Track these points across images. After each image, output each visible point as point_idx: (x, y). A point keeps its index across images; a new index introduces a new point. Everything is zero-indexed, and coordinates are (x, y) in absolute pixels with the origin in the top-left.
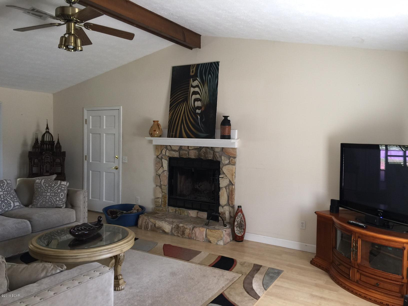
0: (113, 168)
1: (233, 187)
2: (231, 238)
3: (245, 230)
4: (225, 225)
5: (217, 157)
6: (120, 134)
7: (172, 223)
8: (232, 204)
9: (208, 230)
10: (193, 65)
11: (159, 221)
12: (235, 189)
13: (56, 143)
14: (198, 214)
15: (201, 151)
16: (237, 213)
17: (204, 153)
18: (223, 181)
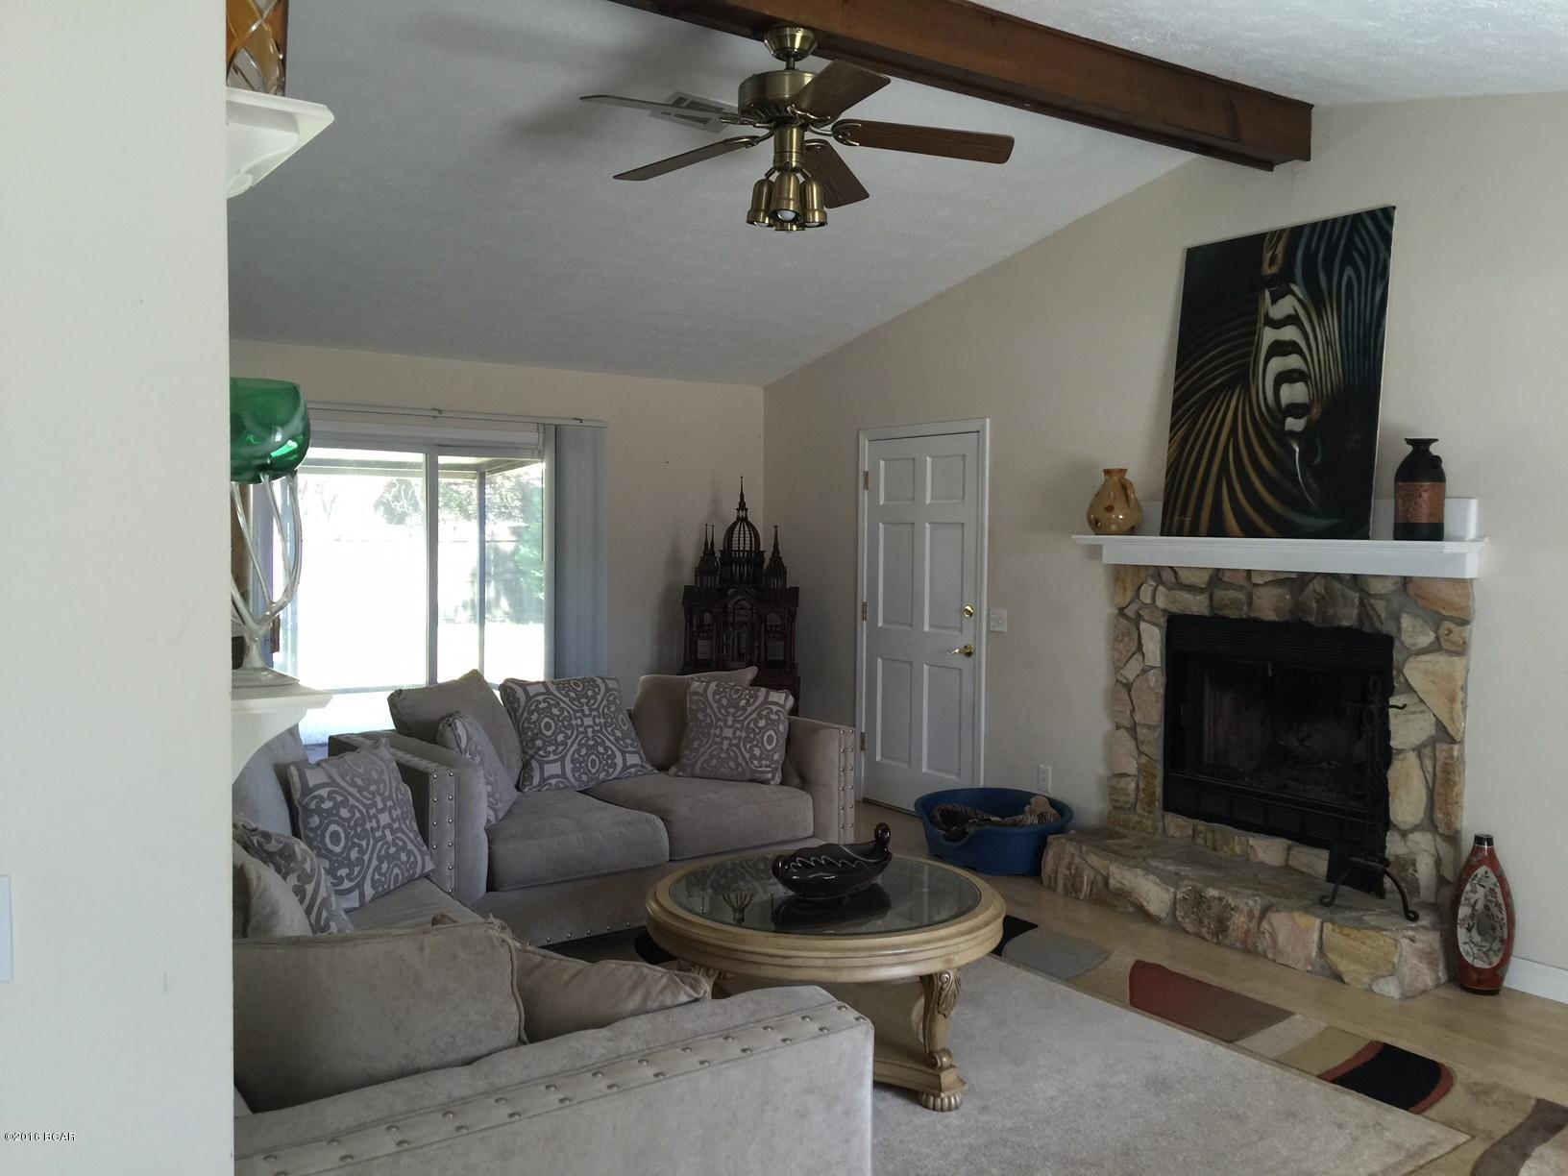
0: (957, 651)
1: (1452, 750)
2: (1442, 975)
3: (1507, 944)
4: (1412, 912)
5: (1379, 617)
6: (982, 526)
7: (1174, 880)
8: (1449, 824)
9: (1328, 926)
10: (1276, 232)
11: (1123, 865)
12: (1461, 758)
13: (768, 556)
14: (1288, 854)
15: (1306, 593)
16: (1469, 869)
17: (1317, 601)
18: (1408, 720)
